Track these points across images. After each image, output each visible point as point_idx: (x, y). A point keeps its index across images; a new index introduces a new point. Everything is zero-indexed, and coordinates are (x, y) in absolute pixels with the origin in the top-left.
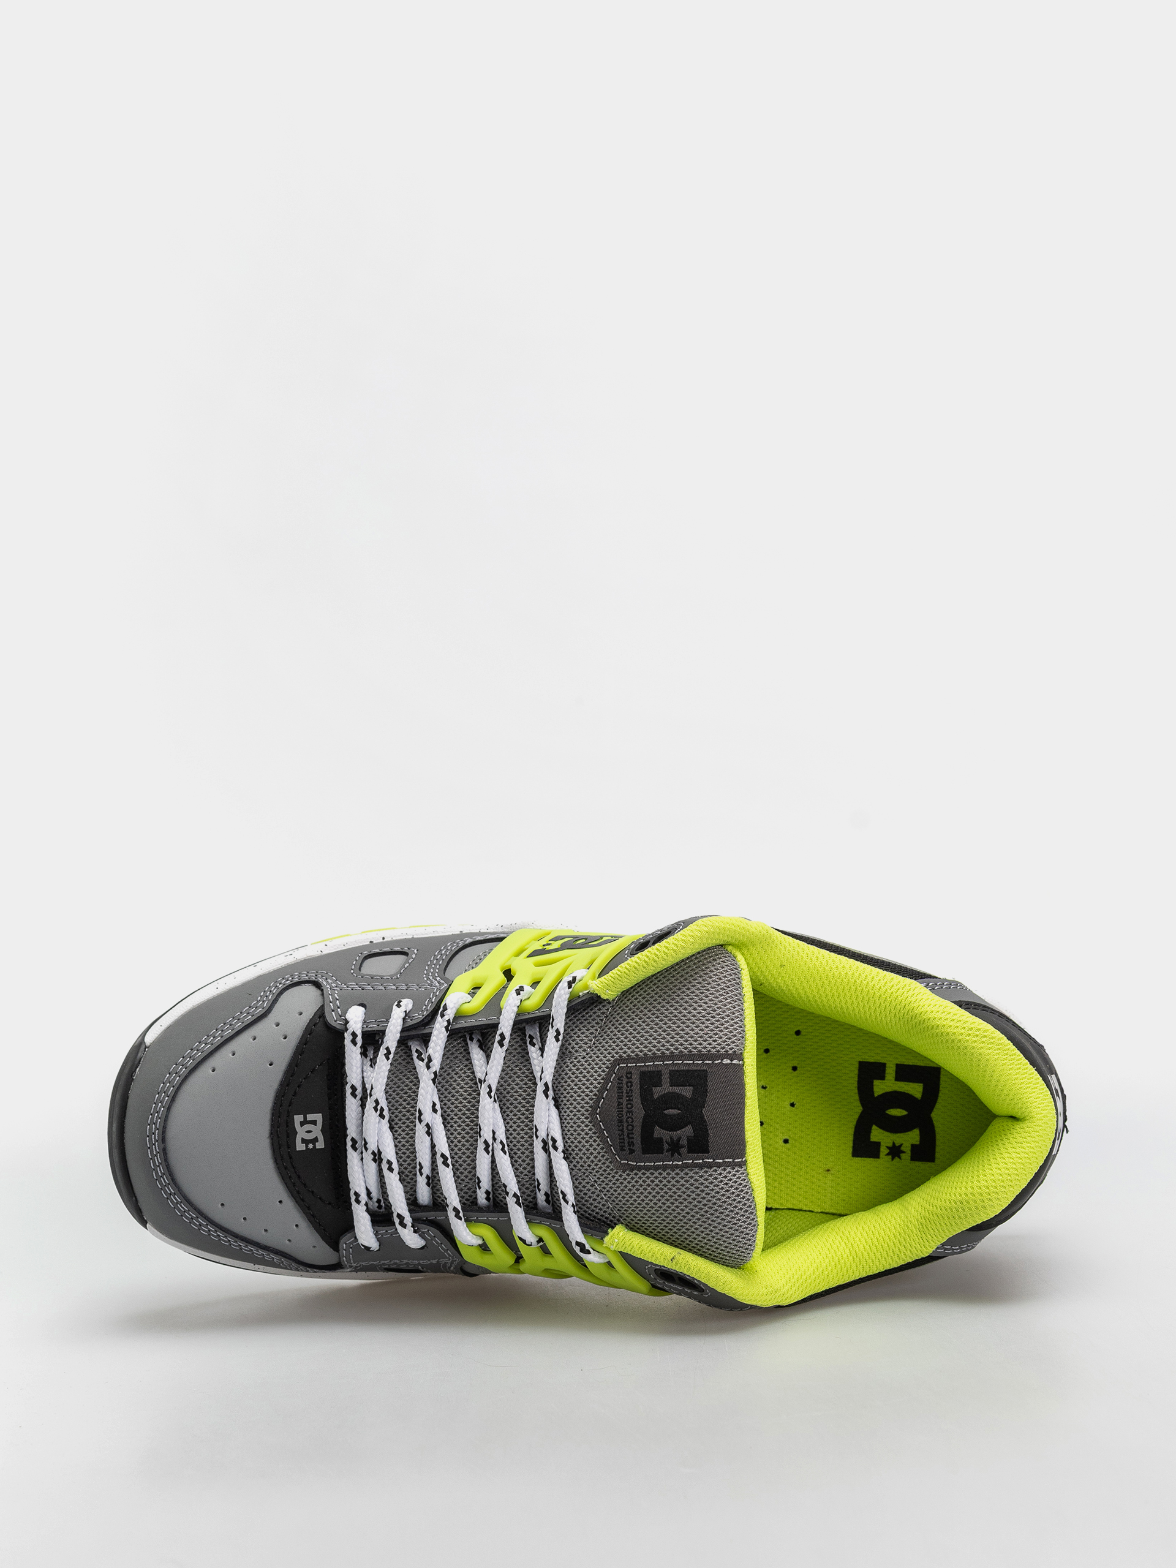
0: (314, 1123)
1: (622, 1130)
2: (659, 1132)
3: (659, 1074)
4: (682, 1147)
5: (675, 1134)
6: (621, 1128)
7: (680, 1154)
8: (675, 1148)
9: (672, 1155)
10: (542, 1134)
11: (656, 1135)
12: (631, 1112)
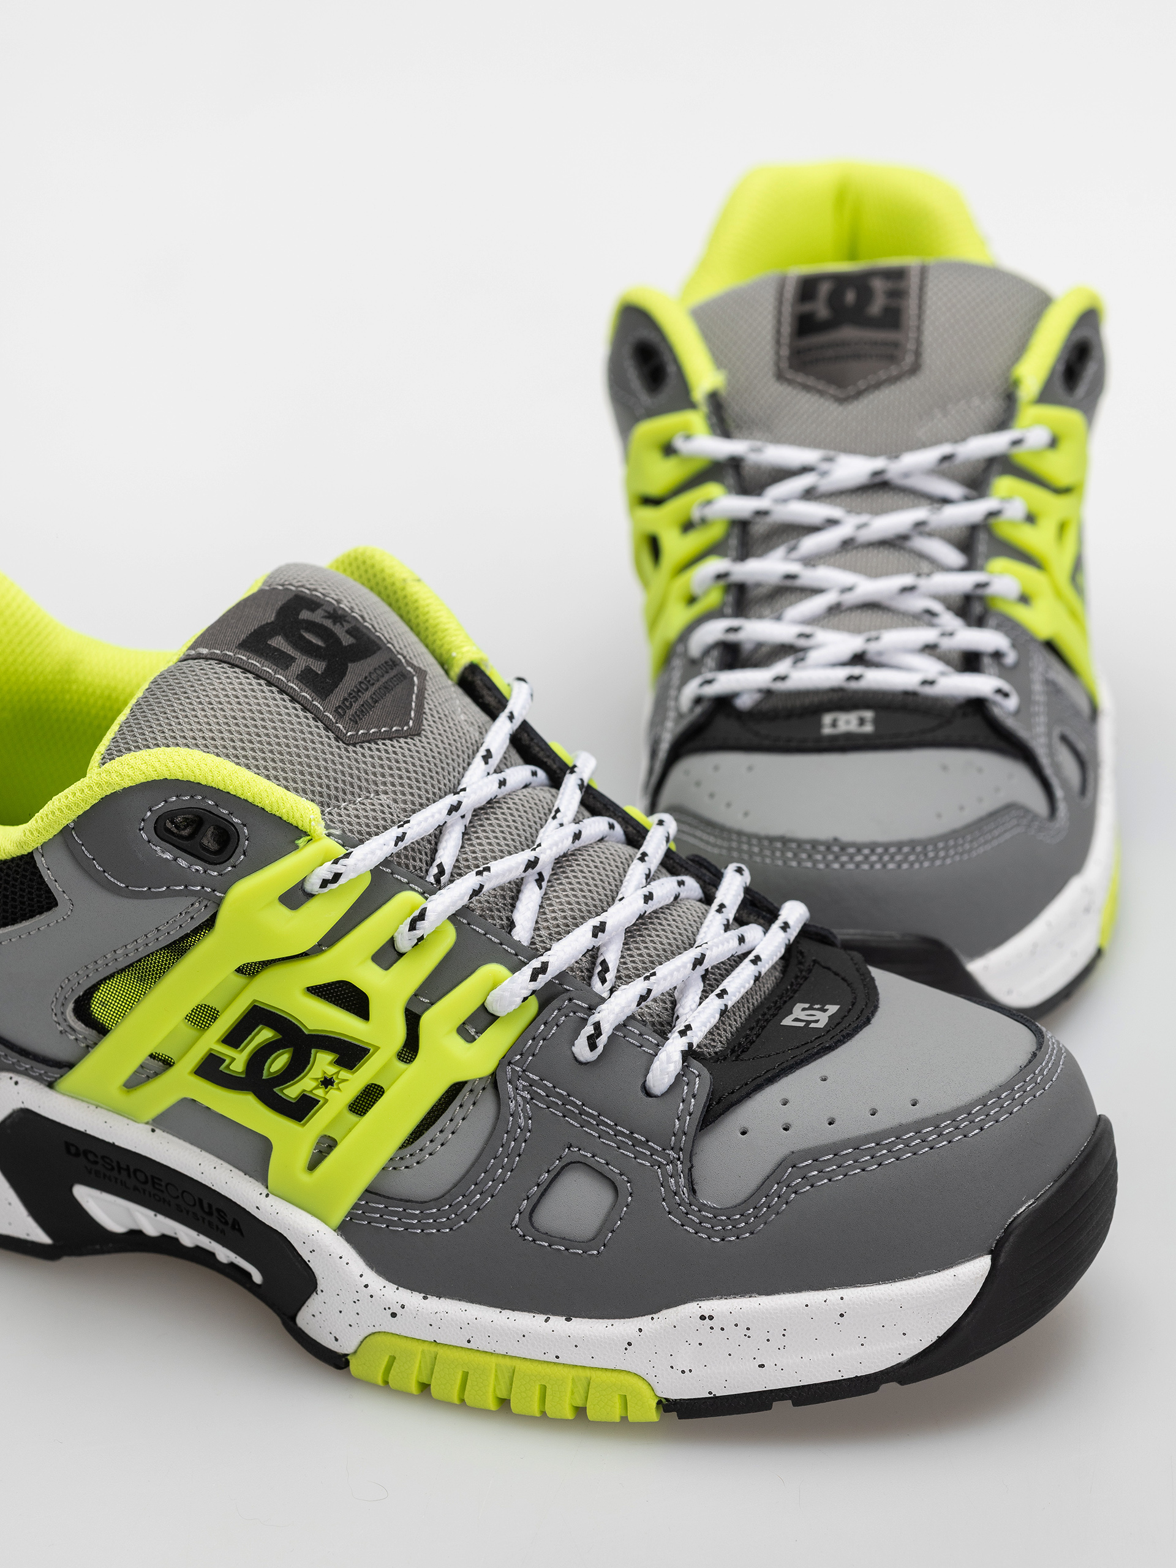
0: (797, 1020)
1: (389, 684)
2: (347, 641)
3: (302, 680)
4: (327, 612)
5: (329, 625)
7: (335, 610)
8: (337, 618)
9: (345, 616)
11: (351, 641)
12: (365, 680)
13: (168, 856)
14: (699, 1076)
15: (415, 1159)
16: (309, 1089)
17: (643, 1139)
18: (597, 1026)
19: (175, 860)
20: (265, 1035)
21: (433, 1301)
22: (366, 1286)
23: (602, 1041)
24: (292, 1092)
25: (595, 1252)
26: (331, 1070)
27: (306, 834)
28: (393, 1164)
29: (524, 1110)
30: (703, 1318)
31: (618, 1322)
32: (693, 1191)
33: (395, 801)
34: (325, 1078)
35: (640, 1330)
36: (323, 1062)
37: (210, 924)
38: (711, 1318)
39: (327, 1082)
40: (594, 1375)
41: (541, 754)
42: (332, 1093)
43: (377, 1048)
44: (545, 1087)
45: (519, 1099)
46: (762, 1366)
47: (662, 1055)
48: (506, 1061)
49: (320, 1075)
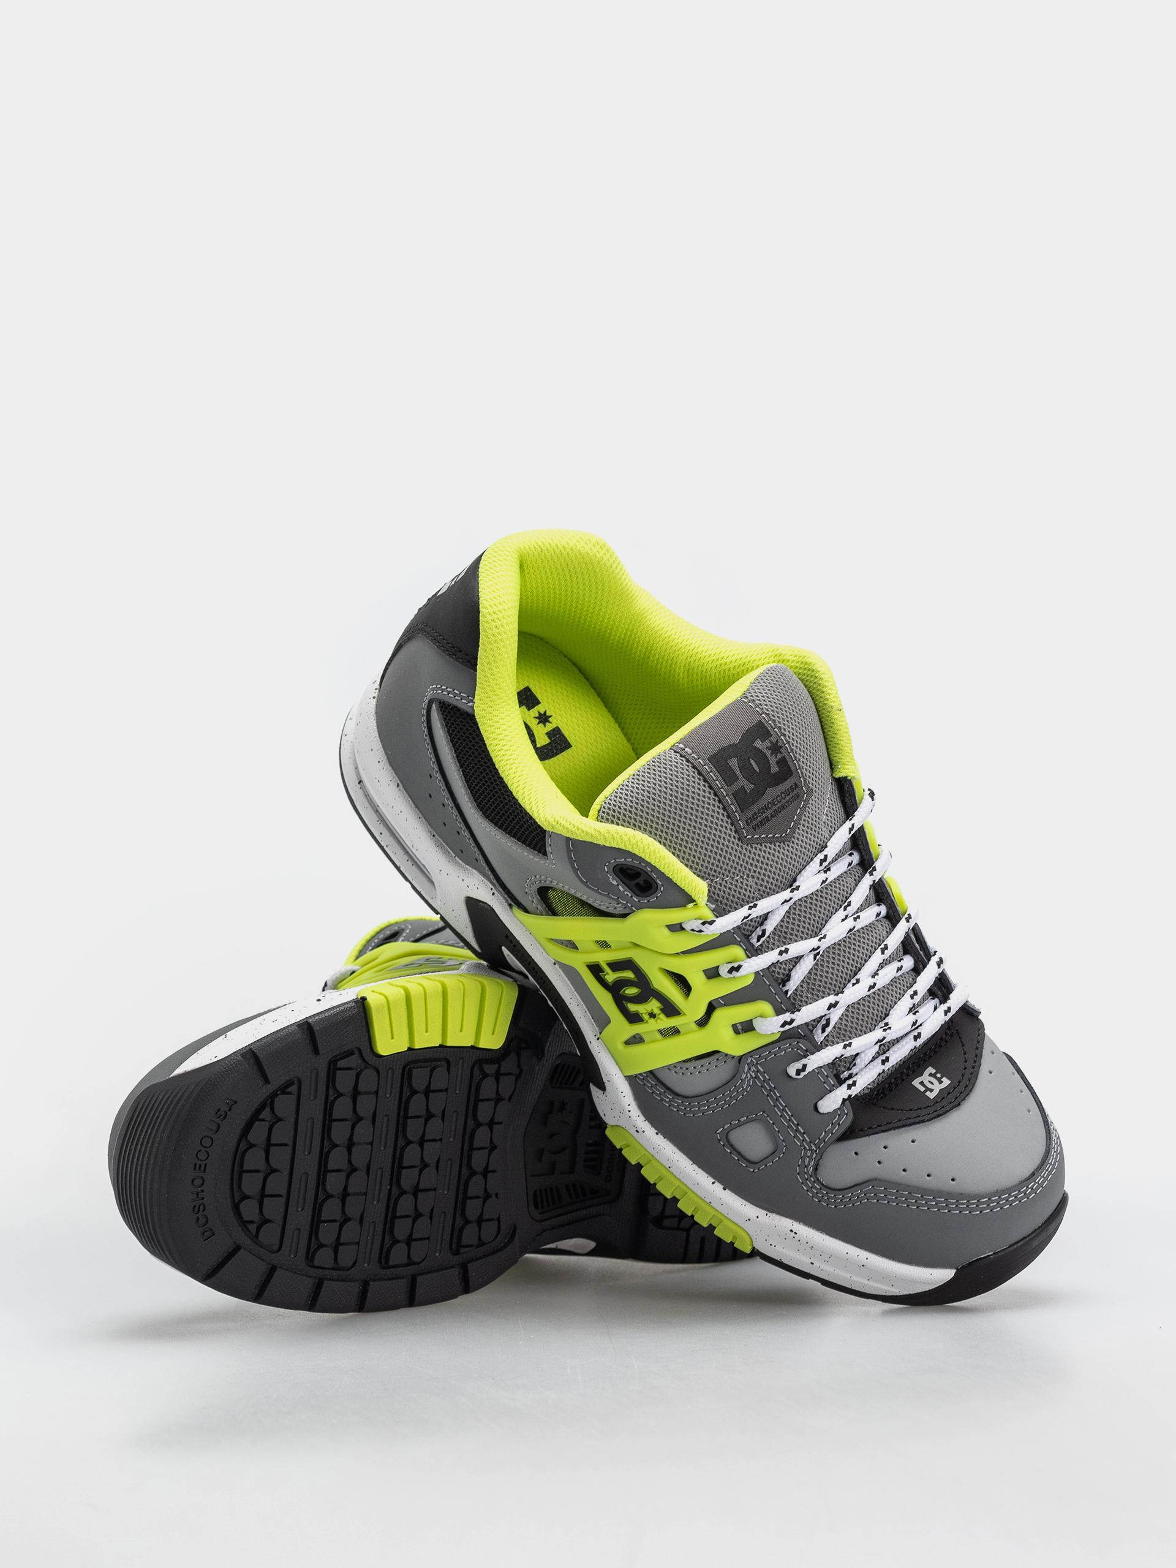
0: (922, 1083)
1: (787, 802)
2: (775, 769)
3: (735, 795)
4: (771, 742)
5: (768, 753)
6: (787, 804)
7: (777, 741)
8: (776, 748)
9: (781, 747)
10: (823, 876)
11: (777, 769)
12: (773, 801)
13: (615, 883)
14: (847, 1114)
15: (682, 1071)
16: (641, 1012)
17: (802, 1131)
18: (805, 1066)
19: (618, 885)
20: (629, 975)
21: (660, 1137)
22: (629, 1111)
23: (803, 1074)
24: (632, 1007)
25: (752, 1170)
26: (657, 1011)
27: (694, 901)
28: (668, 1068)
29: (749, 1081)
30: (791, 1231)
31: (749, 1205)
32: (816, 1169)
33: (756, 884)
34: (652, 1013)
35: (758, 1217)
36: (654, 1005)
37: (624, 916)
38: (796, 1233)
39: (652, 1015)
40: (725, 1220)
41: (861, 847)
42: (652, 1020)
43: (684, 1014)
44: (764, 1077)
45: (749, 1075)
46: (813, 1264)
47: (833, 1094)
48: (750, 1054)
49: (649, 1010)
